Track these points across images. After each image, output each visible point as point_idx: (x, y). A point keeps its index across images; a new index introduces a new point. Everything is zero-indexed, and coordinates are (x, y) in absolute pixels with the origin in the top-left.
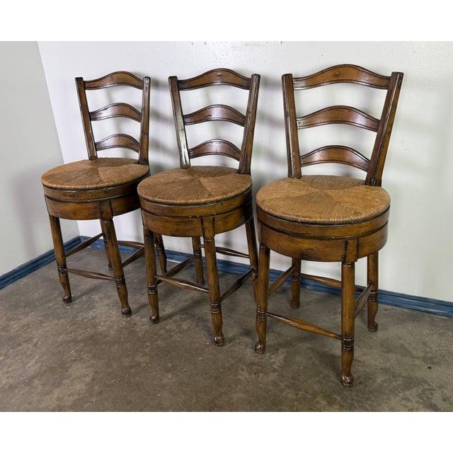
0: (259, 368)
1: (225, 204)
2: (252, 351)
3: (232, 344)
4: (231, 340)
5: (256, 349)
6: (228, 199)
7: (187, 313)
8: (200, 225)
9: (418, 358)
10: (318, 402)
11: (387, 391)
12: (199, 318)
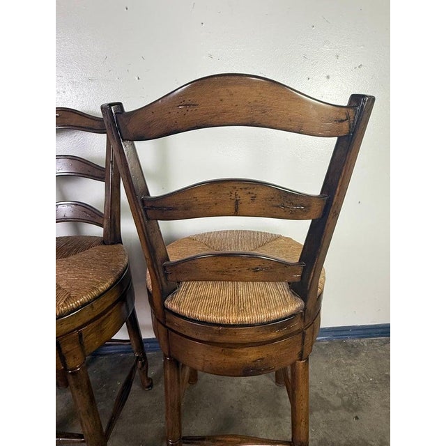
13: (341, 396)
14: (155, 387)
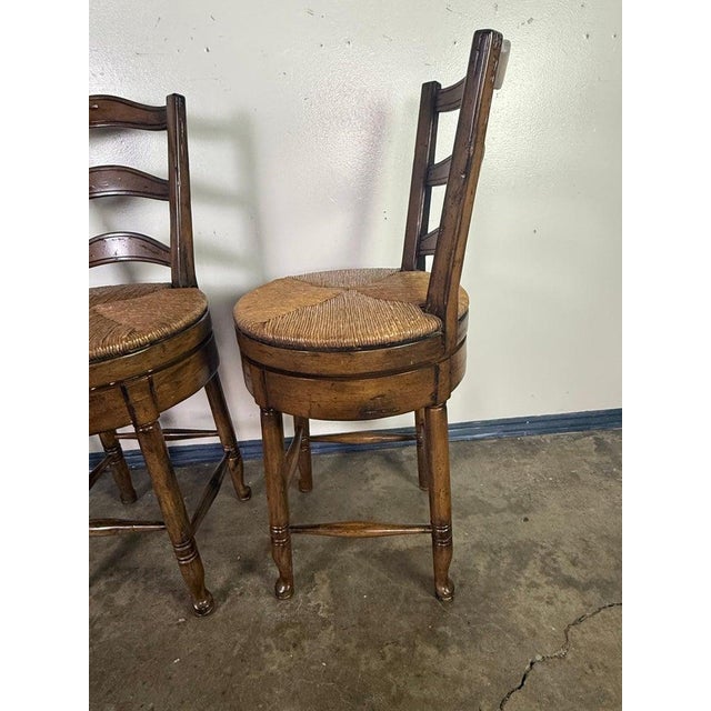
0: (296, 630)
1: (169, 346)
2: (271, 599)
3: (228, 600)
4: (224, 594)
5: (277, 595)
6: (174, 334)
7: (118, 570)
8: (121, 401)
9: (504, 510)
10: (422, 656)
11: (502, 584)
12: (147, 572)
13: (507, 498)
14: (254, 498)
